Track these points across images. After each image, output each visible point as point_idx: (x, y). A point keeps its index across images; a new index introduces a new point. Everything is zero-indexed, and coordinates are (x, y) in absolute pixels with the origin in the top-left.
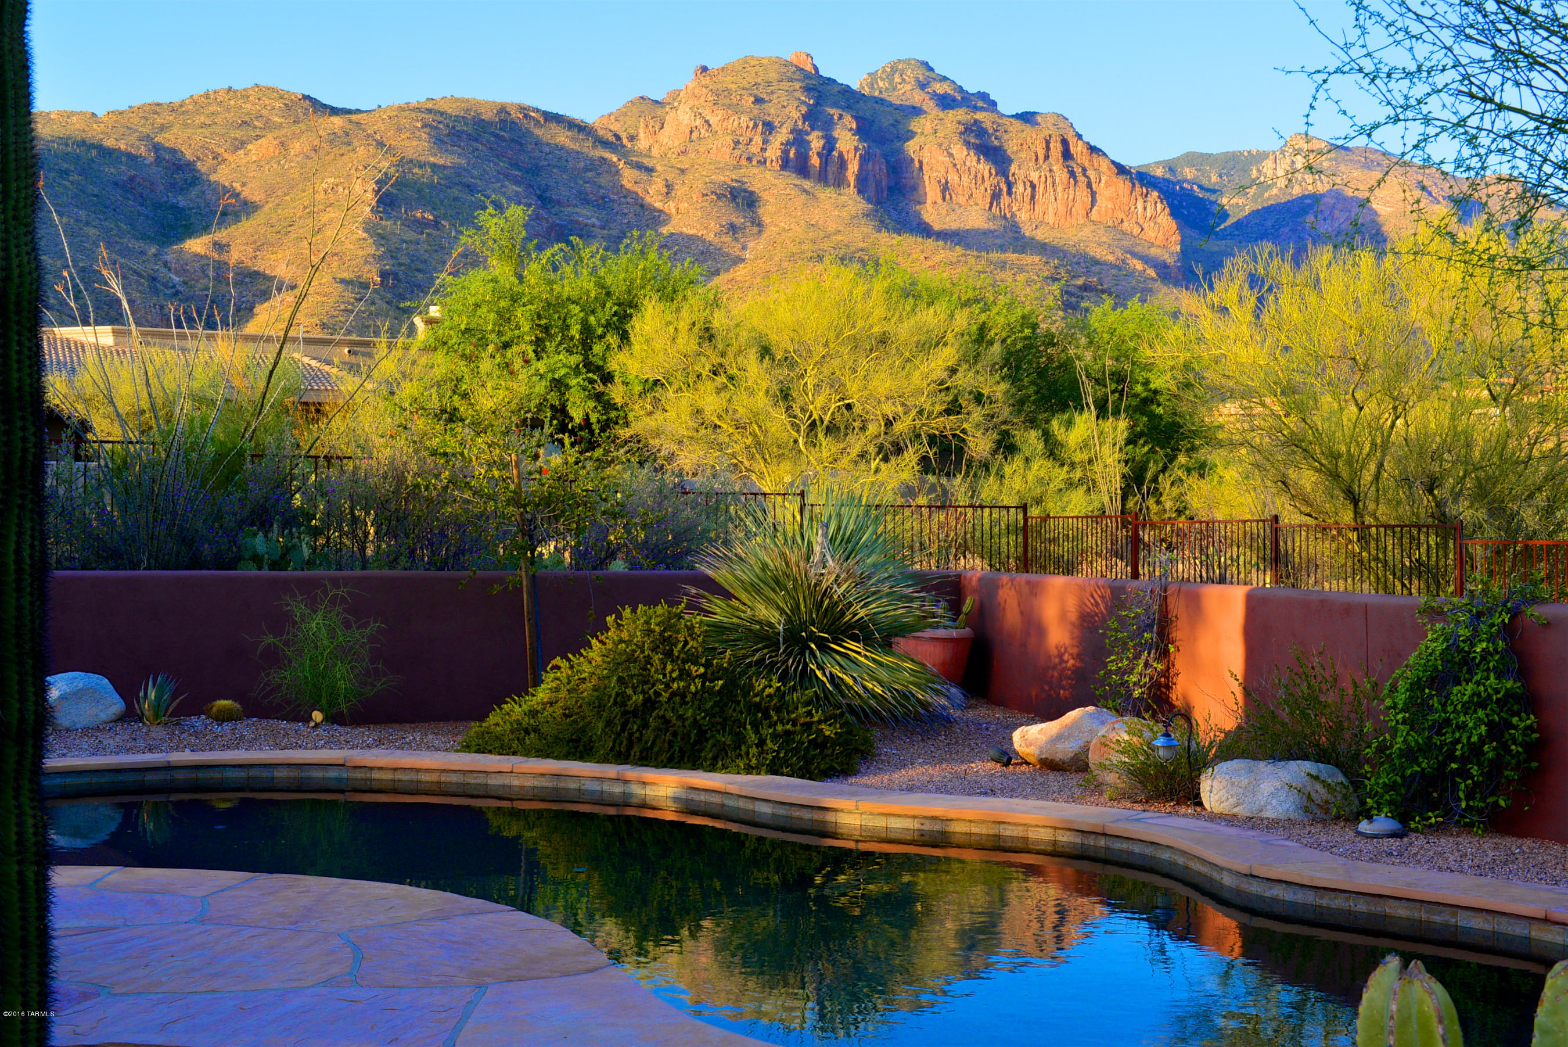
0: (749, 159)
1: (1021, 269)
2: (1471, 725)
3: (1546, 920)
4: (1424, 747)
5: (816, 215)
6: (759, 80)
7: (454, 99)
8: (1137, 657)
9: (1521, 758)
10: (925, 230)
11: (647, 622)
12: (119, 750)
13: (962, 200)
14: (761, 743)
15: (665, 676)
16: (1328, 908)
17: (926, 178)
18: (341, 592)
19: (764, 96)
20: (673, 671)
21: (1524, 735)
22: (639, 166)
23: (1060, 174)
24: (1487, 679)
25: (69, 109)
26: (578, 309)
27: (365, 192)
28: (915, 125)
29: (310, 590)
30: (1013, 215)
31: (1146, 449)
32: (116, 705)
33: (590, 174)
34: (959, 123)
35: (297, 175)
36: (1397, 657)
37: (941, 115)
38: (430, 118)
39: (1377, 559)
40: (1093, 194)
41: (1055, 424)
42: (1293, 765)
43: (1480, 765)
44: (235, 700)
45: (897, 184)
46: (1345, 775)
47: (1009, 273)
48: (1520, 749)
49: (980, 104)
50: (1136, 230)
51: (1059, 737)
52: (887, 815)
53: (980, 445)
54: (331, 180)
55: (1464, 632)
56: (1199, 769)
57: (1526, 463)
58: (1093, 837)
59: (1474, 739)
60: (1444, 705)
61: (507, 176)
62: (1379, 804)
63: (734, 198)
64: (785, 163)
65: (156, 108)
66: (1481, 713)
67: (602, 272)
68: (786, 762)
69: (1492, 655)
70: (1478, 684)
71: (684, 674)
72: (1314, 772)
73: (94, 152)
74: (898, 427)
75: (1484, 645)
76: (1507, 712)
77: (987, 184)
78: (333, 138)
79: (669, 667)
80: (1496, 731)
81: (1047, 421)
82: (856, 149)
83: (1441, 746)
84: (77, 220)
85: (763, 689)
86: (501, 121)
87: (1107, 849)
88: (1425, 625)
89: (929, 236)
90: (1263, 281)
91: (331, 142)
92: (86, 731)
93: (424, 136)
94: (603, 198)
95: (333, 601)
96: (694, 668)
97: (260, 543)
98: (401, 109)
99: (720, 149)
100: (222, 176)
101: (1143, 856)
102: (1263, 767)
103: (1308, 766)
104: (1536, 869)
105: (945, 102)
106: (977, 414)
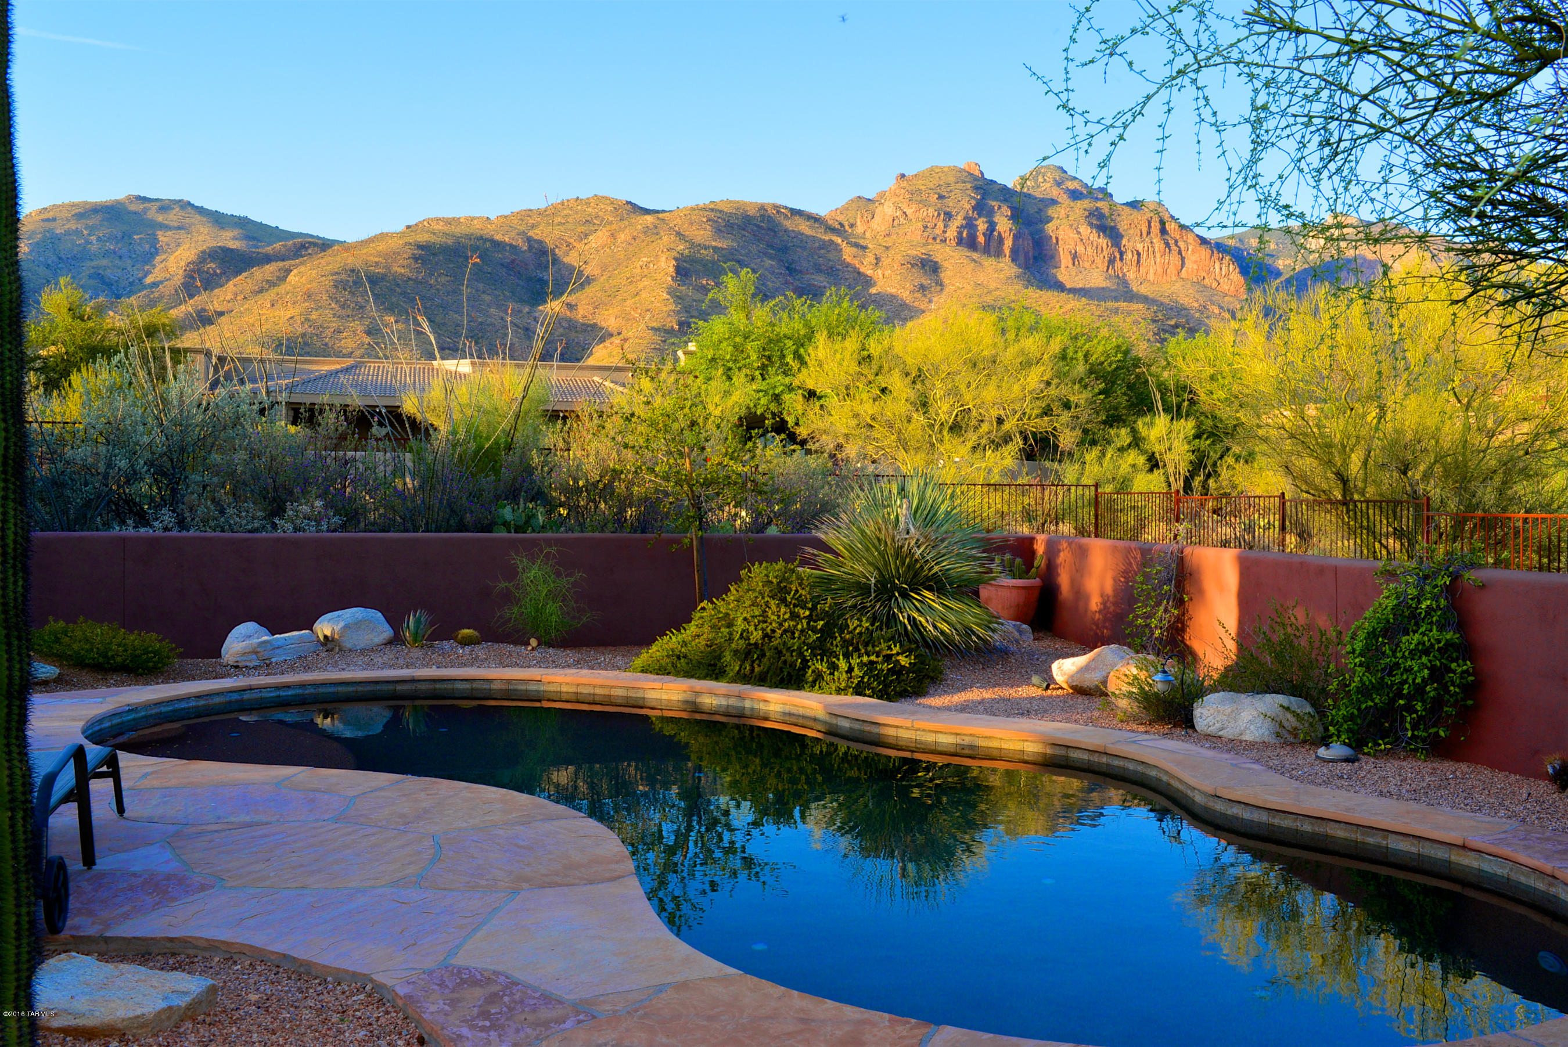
0: (934, 239)
1: (1129, 313)
2: (1416, 669)
3: (1464, 847)
4: (1377, 686)
5: (981, 278)
6: (941, 183)
7: (730, 202)
8: (1158, 604)
9: (1459, 697)
10: (1060, 287)
11: (767, 576)
12: (384, 666)
13: (1087, 265)
14: (850, 670)
15: (779, 617)
16: (1279, 827)
17: (1061, 250)
18: (553, 550)
19: (945, 194)
20: (785, 613)
21: (1462, 678)
22: (857, 245)
23: (1159, 245)
24: (1431, 630)
25: (472, 215)
26: (791, 343)
27: (667, 266)
28: (1051, 212)
29: (531, 549)
30: (1124, 275)
31: (1208, 442)
32: (386, 632)
33: (822, 251)
34: (1085, 210)
35: (622, 257)
36: (1359, 609)
37: (1072, 204)
38: (712, 215)
39: (1361, 527)
40: (1183, 259)
41: (1140, 423)
42: (1269, 697)
43: (1423, 701)
44: (475, 629)
45: (1040, 254)
46: (1313, 705)
47: (1121, 316)
48: (1457, 690)
49: (1100, 196)
50: (1215, 285)
51: (1086, 669)
52: (936, 732)
53: (1067, 439)
54: (645, 259)
55: (1412, 591)
56: (1193, 699)
57: (1484, 451)
58: (1097, 754)
59: (1418, 680)
60: (1394, 652)
61: (765, 254)
62: (1339, 732)
63: (923, 266)
64: (960, 241)
65: (529, 213)
66: (1424, 659)
67: (809, 316)
68: (869, 686)
69: (1435, 611)
70: (1423, 634)
71: (794, 616)
72: (1285, 704)
73: (488, 244)
74: (1007, 426)
75: (1428, 602)
76: (1447, 659)
77: (1105, 253)
78: (646, 231)
79: (783, 609)
80: (1437, 674)
81: (1135, 422)
82: (1011, 230)
83: (1392, 685)
84: (477, 290)
85: (855, 628)
86: (761, 216)
87: (1108, 765)
88: (1381, 585)
89: (1063, 291)
90: (1275, 312)
91: (645, 233)
92: (363, 652)
93: (708, 227)
94: (831, 268)
95: (547, 556)
96: (801, 611)
97: (507, 513)
98: (693, 209)
99: (913, 232)
100: (571, 259)
101: (1136, 772)
102: (1245, 699)
103: (1280, 699)
104: (1465, 795)
105: (1075, 195)
106: (1065, 417)
